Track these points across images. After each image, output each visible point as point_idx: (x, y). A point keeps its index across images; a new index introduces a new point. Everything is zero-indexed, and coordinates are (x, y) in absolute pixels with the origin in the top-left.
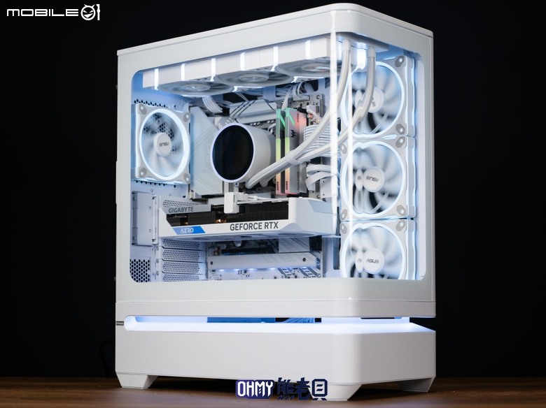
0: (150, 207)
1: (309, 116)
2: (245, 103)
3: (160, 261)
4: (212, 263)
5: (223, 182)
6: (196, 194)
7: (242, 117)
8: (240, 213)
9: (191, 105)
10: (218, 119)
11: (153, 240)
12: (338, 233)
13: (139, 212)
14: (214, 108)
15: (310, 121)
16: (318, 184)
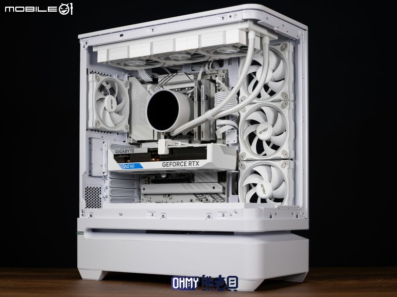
0: (101, 149)
1: (217, 85)
2: (170, 75)
3: (108, 187)
4: (144, 189)
5: (154, 130)
6: (133, 140)
7: (167, 85)
8: (169, 154)
9: (129, 76)
10: (149, 86)
11: (104, 173)
12: (237, 169)
13: (93, 152)
14: (147, 77)
15: (218, 88)
16: (224, 135)
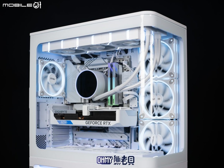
0: (46, 110)
1: (124, 66)
2: (92, 59)
3: (51, 135)
4: (75, 135)
5: (81, 98)
6: (68, 102)
7: (90, 66)
8: (90, 115)
9: (66, 59)
10: (78, 66)
11: (47, 126)
12: (138, 125)
13: (40, 112)
14: (77, 61)
15: (124, 68)
16: (128, 101)
